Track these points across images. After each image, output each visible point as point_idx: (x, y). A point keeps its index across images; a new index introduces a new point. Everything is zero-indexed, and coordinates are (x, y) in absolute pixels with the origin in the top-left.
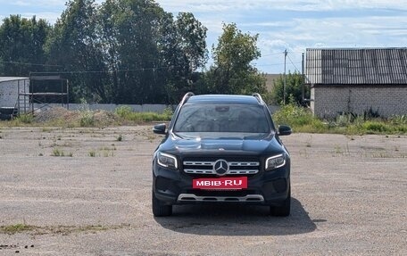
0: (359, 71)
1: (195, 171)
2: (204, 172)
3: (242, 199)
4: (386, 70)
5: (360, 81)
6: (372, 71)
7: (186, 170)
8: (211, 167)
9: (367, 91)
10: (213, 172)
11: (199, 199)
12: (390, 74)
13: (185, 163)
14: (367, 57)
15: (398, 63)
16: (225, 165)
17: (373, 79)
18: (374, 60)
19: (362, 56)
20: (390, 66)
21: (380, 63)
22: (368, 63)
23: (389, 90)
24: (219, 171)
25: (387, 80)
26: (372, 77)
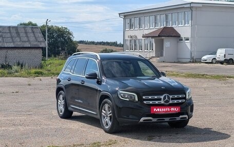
0: (10, 40)
1: (151, 102)
2: (157, 102)
3: (178, 119)
4: (25, 39)
5: (12, 45)
6: (18, 39)
7: (145, 102)
8: (160, 99)
9: (16, 51)
10: (162, 102)
11: (155, 120)
12: (29, 41)
13: (144, 97)
14: (13, 31)
15: (32, 35)
16: (169, 98)
17: (19, 44)
18: (18, 33)
19: (10, 30)
20: (27, 37)
21: (21, 35)
22: (14, 35)
23: (28, 51)
24: (166, 102)
25: (27, 45)
26: (19, 43)
